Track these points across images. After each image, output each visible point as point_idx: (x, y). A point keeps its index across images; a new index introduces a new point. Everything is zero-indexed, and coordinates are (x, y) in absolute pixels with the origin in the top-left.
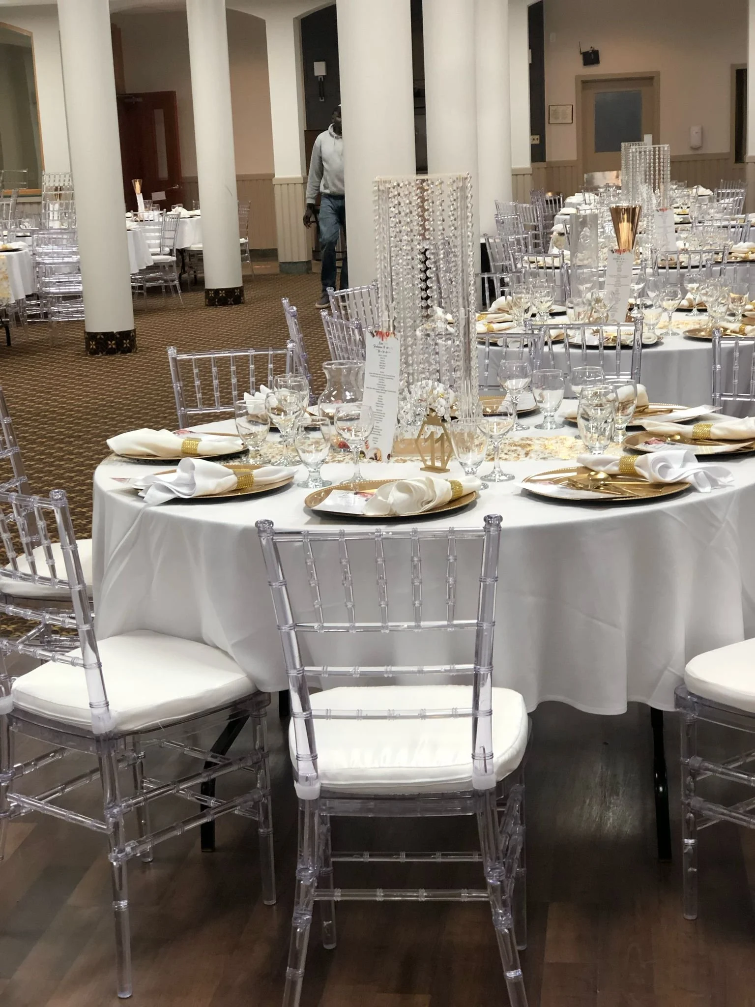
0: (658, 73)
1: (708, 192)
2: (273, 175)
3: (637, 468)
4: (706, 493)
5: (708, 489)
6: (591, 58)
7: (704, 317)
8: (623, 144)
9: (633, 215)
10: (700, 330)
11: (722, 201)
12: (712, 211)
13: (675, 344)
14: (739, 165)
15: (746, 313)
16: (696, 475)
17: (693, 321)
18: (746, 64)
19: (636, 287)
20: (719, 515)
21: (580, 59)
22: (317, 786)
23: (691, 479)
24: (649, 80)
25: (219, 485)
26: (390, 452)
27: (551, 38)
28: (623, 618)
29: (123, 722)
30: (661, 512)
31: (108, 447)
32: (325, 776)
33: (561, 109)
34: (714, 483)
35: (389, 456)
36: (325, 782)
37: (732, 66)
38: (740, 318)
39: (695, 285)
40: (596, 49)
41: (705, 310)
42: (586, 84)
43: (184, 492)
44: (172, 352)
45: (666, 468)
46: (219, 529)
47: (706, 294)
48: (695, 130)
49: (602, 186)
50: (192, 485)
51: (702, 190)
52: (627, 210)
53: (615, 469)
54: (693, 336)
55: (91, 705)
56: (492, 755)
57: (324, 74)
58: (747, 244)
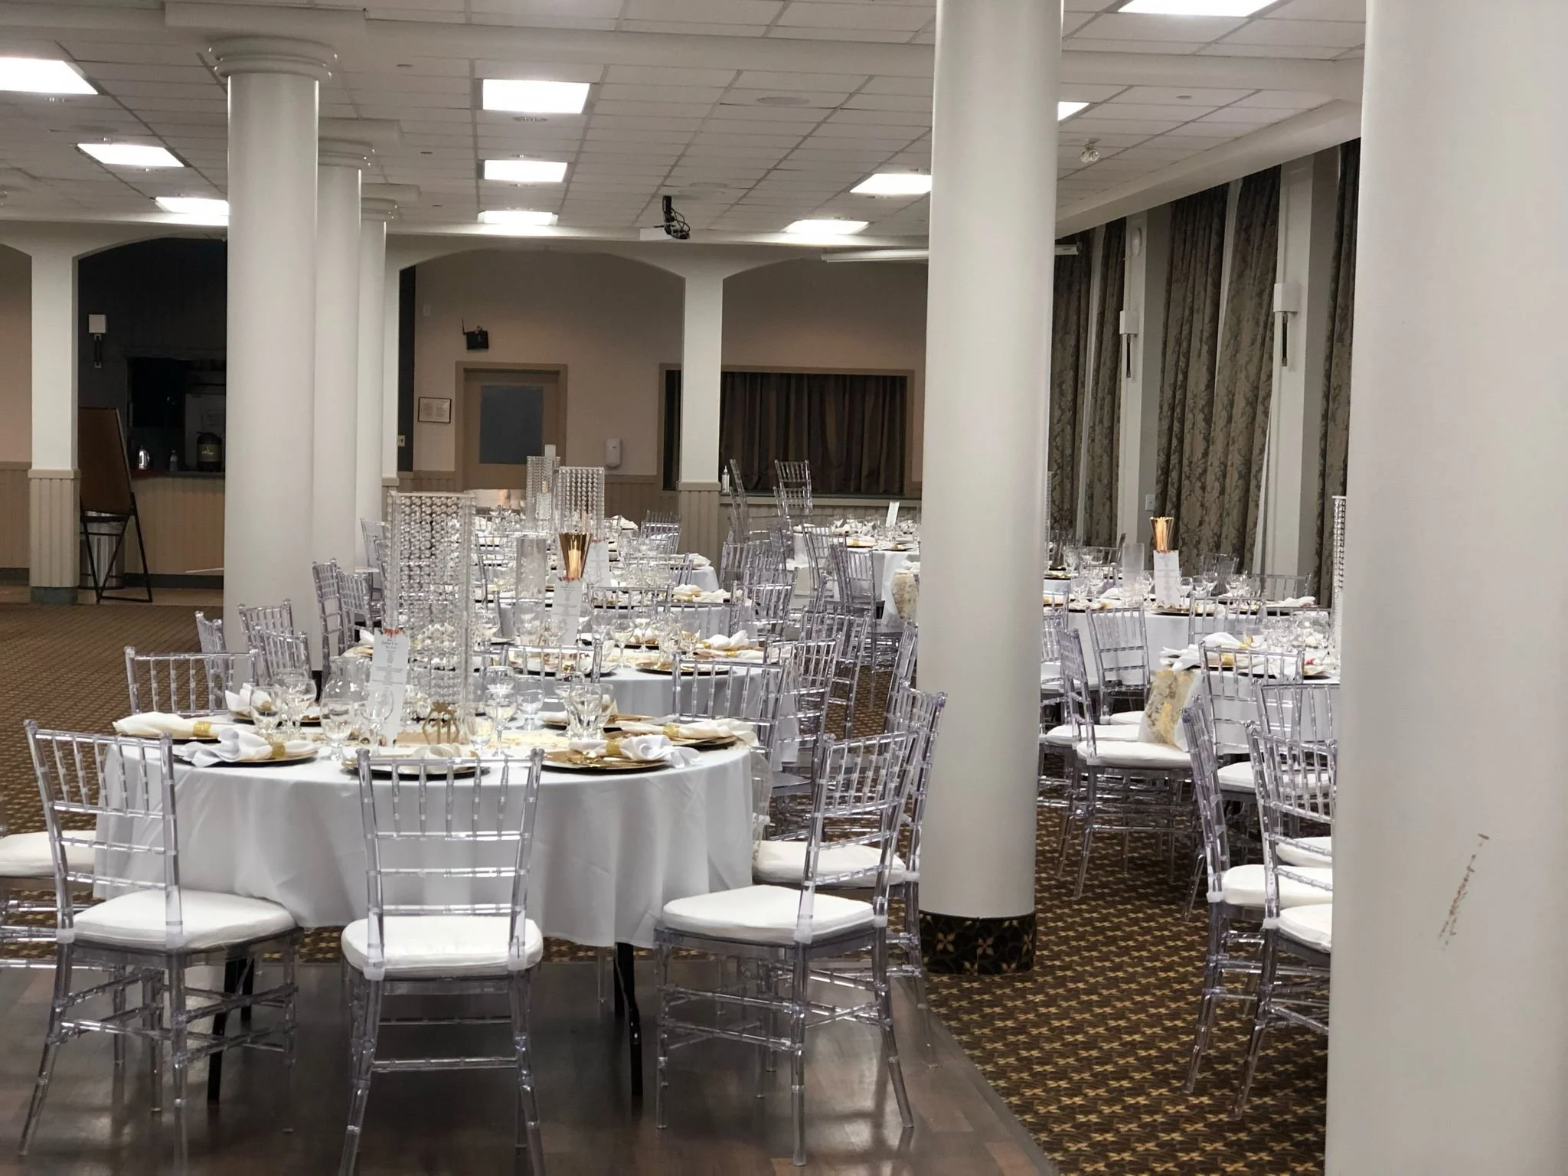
0: (566, 366)
1: (632, 525)
2: (30, 465)
3: (622, 750)
4: (680, 768)
5: (682, 765)
6: (478, 341)
7: (654, 654)
8: (529, 458)
9: (582, 542)
10: (651, 664)
11: (653, 537)
12: (644, 548)
13: (628, 674)
14: (669, 493)
15: (697, 651)
16: (672, 754)
17: (643, 656)
18: (680, 365)
19: (582, 620)
20: (691, 787)
21: (463, 341)
22: (383, 970)
23: (668, 757)
24: (554, 375)
25: (258, 752)
26: (395, 737)
27: (424, 311)
28: (613, 864)
29: (192, 940)
30: (646, 780)
31: (113, 728)
32: (389, 962)
33: (435, 403)
34: (687, 762)
35: (394, 741)
36: (389, 967)
37: (661, 365)
38: (691, 655)
39: (644, 621)
40: (484, 329)
41: (657, 648)
42: (469, 374)
43: (228, 757)
44: (130, 652)
45: (647, 749)
46: (272, 784)
47: (656, 629)
48: (612, 444)
49: (493, 508)
50: (236, 751)
51: (625, 523)
52: (578, 537)
53: (603, 751)
54: (646, 670)
55: (168, 923)
56: (524, 944)
57: (103, 331)
58: (689, 586)
